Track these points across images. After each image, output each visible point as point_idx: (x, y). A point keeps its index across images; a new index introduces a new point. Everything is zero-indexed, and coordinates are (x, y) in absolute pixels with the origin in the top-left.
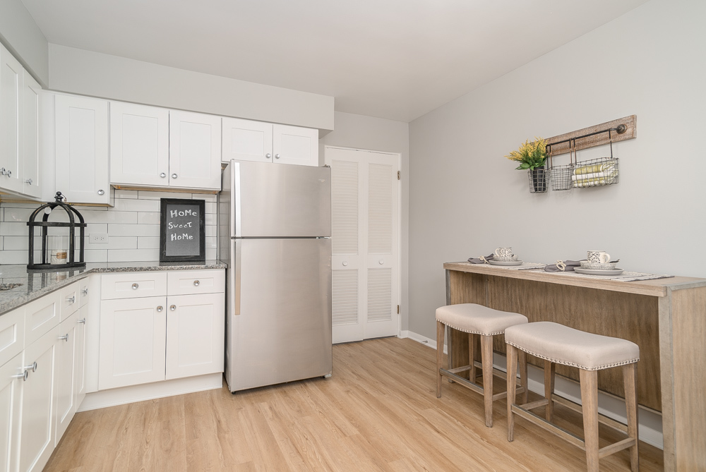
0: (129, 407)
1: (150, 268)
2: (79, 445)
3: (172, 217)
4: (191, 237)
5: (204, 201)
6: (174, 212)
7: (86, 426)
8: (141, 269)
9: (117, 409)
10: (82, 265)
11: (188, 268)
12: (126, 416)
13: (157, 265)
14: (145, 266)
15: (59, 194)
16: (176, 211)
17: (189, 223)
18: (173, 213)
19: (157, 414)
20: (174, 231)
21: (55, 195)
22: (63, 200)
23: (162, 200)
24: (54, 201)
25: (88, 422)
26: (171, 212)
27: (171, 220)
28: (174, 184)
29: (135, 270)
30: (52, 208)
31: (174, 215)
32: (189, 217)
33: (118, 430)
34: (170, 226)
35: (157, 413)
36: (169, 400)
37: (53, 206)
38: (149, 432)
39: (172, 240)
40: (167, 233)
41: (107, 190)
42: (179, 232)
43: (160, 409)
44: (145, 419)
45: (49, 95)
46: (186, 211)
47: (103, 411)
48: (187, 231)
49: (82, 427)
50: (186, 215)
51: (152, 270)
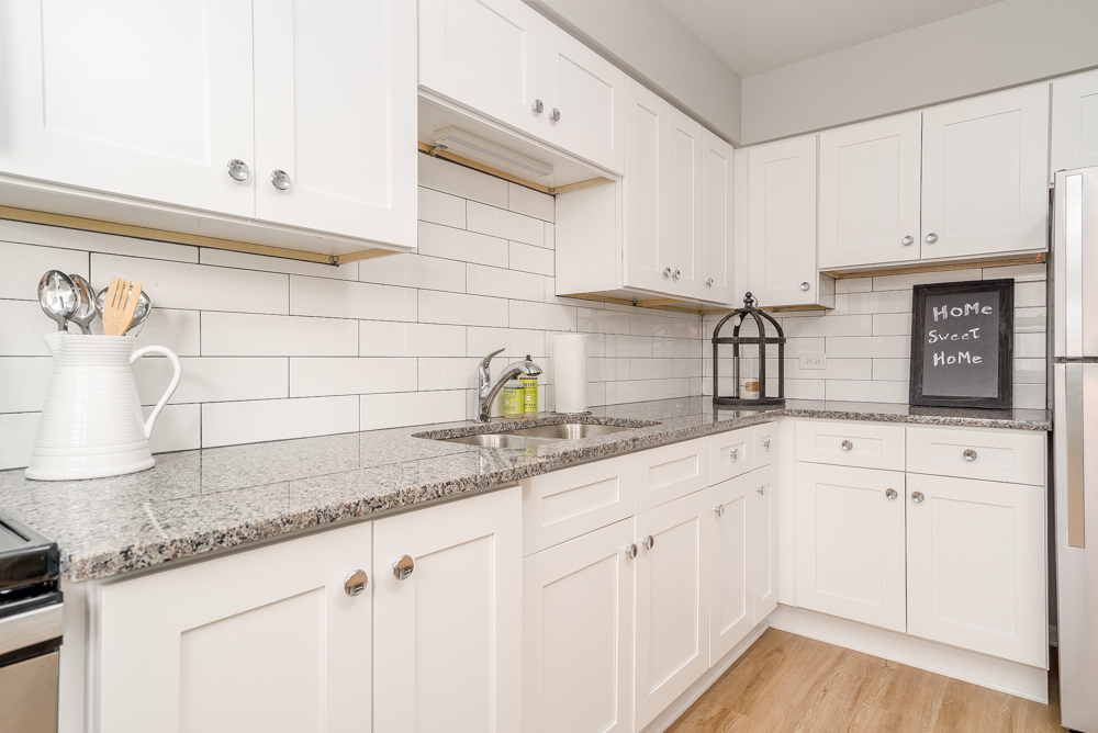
0: (843, 654)
1: (872, 415)
2: (756, 681)
3: (936, 319)
4: (977, 359)
5: (1011, 282)
6: (940, 310)
7: (775, 655)
8: (857, 417)
9: (825, 648)
10: (779, 402)
11: (950, 423)
12: (832, 668)
13: (905, 411)
14: (864, 411)
15: (749, 295)
16: (944, 308)
17: (974, 331)
18: (938, 313)
19: (882, 693)
20: (939, 347)
21: (744, 297)
22: (754, 304)
23: (918, 290)
24: (742, 306)
25: (780, 650)
26: (935, 310)
27: (935, 325)
28: (931, 253)
29: (847, 416)
30: (742, 318)
31: (940, 316)
32: (974, 318)
33: (813, 687)
34: (933, 337)
35: (885, 689)
36: (916, 675)
37: (743, 314)
38: (858, 719)
39: (936, 364)
40: (926, 352)
41: (814, 281)
42: (949, 348)
43: (892, 684)
44: (860, 690)
45: (741, 153)
46: (968, 306)
47: (804, 643)
48: (969, 346)
49: (770, 655)
50: (967, 314)
51: (875, 419)
